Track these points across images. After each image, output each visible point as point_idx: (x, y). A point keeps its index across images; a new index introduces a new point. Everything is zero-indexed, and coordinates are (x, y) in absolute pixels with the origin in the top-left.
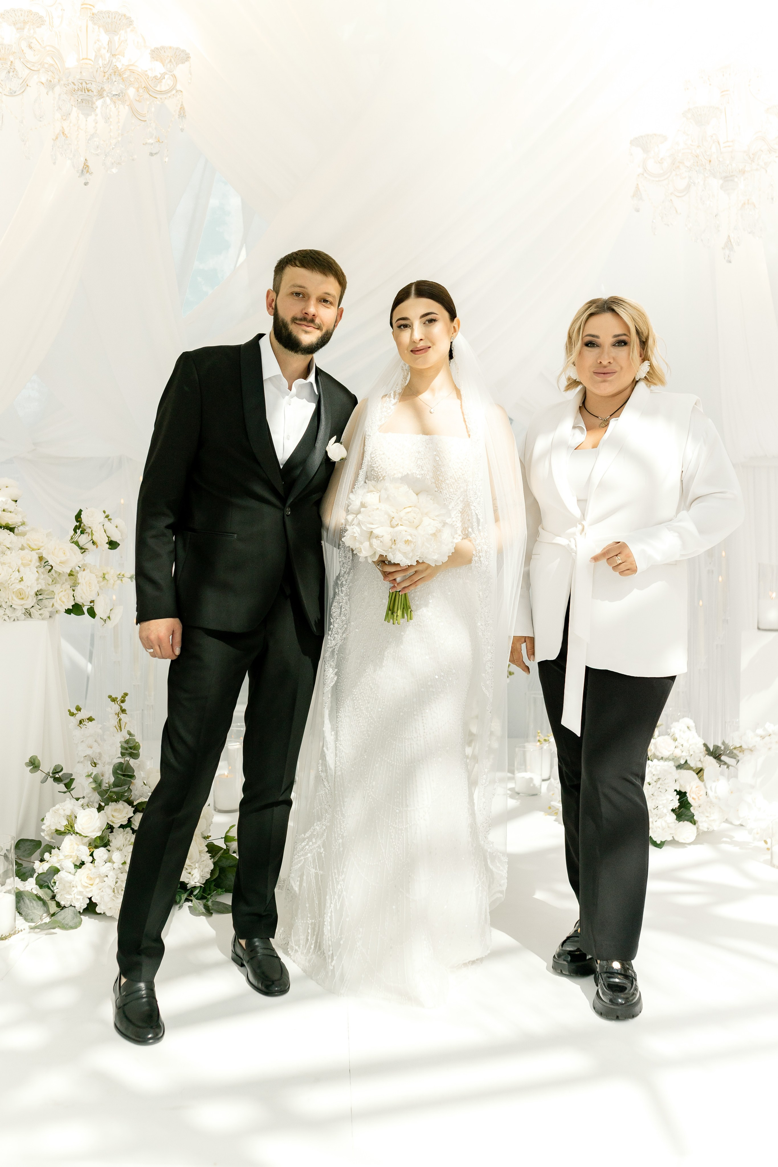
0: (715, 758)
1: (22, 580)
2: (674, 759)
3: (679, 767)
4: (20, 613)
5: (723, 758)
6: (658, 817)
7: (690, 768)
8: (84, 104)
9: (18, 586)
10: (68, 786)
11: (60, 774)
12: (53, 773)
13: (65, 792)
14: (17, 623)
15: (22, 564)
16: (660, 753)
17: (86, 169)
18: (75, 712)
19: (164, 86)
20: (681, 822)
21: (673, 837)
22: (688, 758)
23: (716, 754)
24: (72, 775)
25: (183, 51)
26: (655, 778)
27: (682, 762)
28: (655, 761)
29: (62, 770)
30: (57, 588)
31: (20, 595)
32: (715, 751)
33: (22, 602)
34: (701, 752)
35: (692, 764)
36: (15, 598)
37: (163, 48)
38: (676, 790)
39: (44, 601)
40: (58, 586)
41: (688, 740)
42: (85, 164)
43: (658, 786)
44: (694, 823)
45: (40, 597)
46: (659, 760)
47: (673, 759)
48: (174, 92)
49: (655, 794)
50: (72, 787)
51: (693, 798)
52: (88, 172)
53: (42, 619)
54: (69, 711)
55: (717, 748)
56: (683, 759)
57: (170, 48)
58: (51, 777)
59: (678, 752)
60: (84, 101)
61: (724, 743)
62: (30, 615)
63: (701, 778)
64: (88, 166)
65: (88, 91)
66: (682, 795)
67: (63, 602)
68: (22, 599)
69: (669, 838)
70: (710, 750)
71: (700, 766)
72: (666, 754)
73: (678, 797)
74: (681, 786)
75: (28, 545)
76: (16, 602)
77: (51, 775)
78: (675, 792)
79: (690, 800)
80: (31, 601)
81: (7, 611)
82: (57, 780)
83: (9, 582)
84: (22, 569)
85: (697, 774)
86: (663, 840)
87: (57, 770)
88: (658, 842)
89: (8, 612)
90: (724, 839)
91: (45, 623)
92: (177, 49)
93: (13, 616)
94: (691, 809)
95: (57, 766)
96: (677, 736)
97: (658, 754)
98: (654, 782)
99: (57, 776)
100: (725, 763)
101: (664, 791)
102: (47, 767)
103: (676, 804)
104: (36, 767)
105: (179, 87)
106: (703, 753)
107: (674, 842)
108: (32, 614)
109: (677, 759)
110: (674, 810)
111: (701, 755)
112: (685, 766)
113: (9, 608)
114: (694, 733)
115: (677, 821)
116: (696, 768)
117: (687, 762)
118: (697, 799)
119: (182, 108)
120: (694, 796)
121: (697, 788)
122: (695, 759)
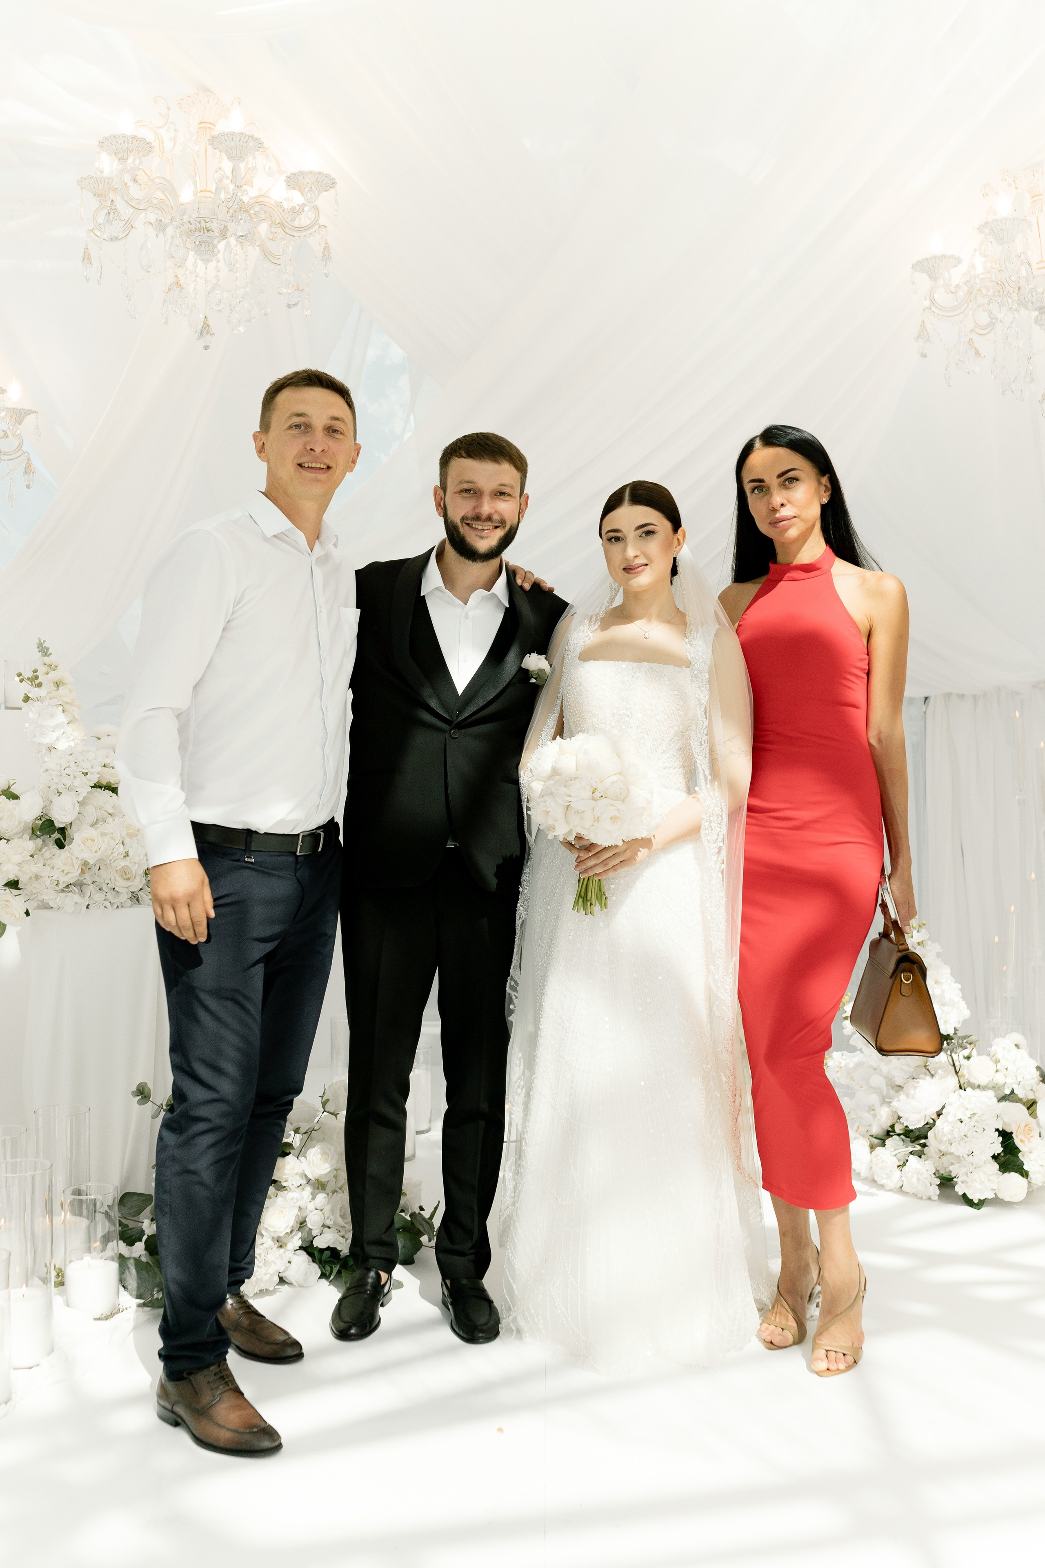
1: (127, 855)
2: (995, 1088)
3: (1003, 1098)
4: (124, 897)
6: (974, 1167)
7: (1019, 1100)
8: (203, 248)
9: (123, 863)
14: (120, 910)
15: (127, 834)
16: (976, 1079)
17: (205, 329)
19: (304, 220)
20: (1006, 1174)
21: (995, 1194)
22: (1015, 1087)
25: (327, 176)
26: (969, 1114)
27: (1008, 1092)
28: (969, 1089)
31: (125, 874)
33: (127, 883)
34: (1033, 1079)
35: (1019, 1094)
36: (118, 878)
37: (302, 173)
38: (997, 1130)
41: (1013, 1062)
42: (204, 323)
43: (973, 1123)
44: (1025, 1174)
46: (973, 1088)
47: (993, 1087)
48: (317, 227)
49: (969, 1135)
51: (1021, 1141)
52: (208, 332)
56: (1009, 1088)
57: (311, 172)
59: (1000, 1079)
60: (203, 244)
62: (138, 900)
63: (1033, 1115)
64: (208, 325)
65: (208, 231)
66: (1006, 1136)
68: (128, 879)
69: (990, 1196)
71: (1031, 1096)
72: (983, 1080)
73: (1001, 1139)
74: (1004, 1123)
76: (121, 884)
78: (996, 1133)
79: (1017, 1142)
80: (139, 882)
81: (109, 896)
83: (111, 858)
84: (127, 840)
85: (1028, 1109)
86: (982, 1198)
88: (976, 1201)
89: (111, 895)
92: (319, 173)
93: (117, 901)
94: (1020, 1155)
96: (999, 1056)
97: (973, 1081)
98: (967, 1119)
101: (980, 1130)
102: (161, 1098)
103: (999, 1149)
104: (145, 1097)
105: (322, 221)
106: (1036, 1080)
107: (996, 1202)
108: (140, 899)
109: (999, 1088)
110: (995, 1157)
111: (1032, 1082)
112: (1009, 1097)
113: (112, 891)
114: (1023, 1053)
115: (999, 1172)
116: (1025, 1101)
117: (1012, 1092)
118: (1026, 1141)
119: (327, 248)
120: (1023, 1138)
121: (1027, 1128)
122: (1024, 1088)
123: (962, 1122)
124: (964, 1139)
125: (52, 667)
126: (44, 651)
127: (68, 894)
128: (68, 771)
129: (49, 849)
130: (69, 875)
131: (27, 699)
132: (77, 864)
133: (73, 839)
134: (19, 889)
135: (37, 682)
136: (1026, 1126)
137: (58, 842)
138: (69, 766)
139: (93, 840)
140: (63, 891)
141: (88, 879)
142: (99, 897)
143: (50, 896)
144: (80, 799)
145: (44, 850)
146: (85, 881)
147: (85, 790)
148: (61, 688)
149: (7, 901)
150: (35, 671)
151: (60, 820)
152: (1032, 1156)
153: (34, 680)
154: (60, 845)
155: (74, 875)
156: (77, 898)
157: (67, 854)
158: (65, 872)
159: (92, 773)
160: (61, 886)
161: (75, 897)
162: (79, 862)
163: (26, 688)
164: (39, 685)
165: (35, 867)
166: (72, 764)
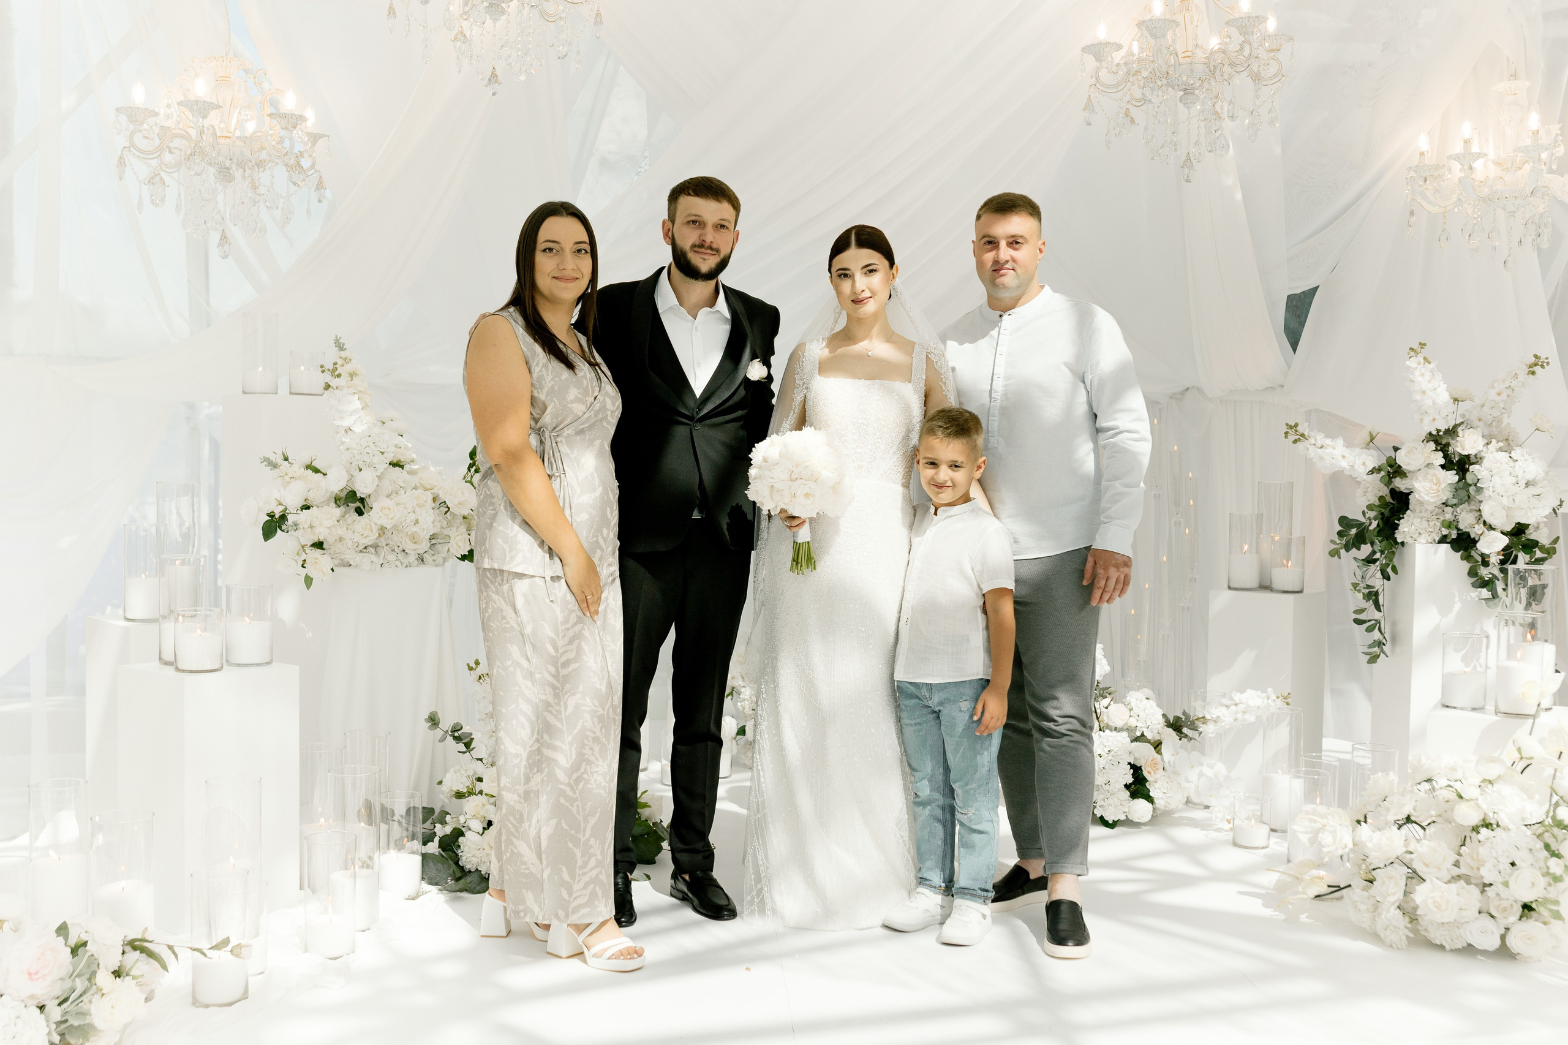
0: (1175, 730)
1: (417, 522)
2: (1129, 730)
3: (1136, 739)
4: (412, 558)
5: (1185, 730)
6: (1110, 794)
7: (1149, 741)
9: (414, 529)
10: (468, 745)
11: (460, 732)
12: (453, 731)
13: (464, 753)
14: (409, 569)
15: (417, 505)
16: (1113, 722)
17: (493, 78)
18: (474, 666)
20: (1136, 800)
21: (1126, 816)
22: (1145, 730)
23: (1176, 726)
24: (471, 734)
26: (1106, 750)
27: (1138, 734)
28: (1107, 731)
29: (462, 728)
30: (452, 532)
31: (414, 539)
32: (1176, 723)
33: (415, 546)
34: (1159, 724)
35: (1149, 735)
36: (409, 542)
38: (1129, 764)
39: (437, 546)
40: (454, 529)
41: (1145, 710)
42: (492, 73)
43: (1110, 758)
44: (1150, 799)
45: (433, 541)
46: (1111, 731)
47: (1127, 729)
49: (1106, 767)
50: (471, 747)
51: (1149, 772)
52: (496, 81)
53: (436, 566)
54: (468, 665)
55: (1177, 719)
56: (1139, 731)
58: (450, 736)
59: (1133, 722)
60: (493, 6)
61: (1184, 713)
62: (422, 560)
63: (1159, 752)
64: (496, 75)
66: (1136, 770)
67: (459, 547)
68: (415, 543)
69: (1123, 818)
70: (1170, 721)
71: (1158, 738)
72: (1119, 723)
73: (1132, 771)
74: (1135, 759)
75: (421, 484)
76: (409, 546)
77: (450, 733)
78: (1129, 766)
79: (1145, 773)
80: (425, 546)
82: (458, 739)
83: (403, 524)
84: (418, 509)
85: (1155, 748)
86: (1116, 820)
87: (456, 728)
88: (1111, 822)
89: (401, 556)
90: (1185, 821)
91: (439, 569)
93: (406, 561)
94: (1147, 784)
95: (458, 724)
96: (1133, 705)
97: (1111, 724)
98: (1105, 754)
99: (456, 734)
100: (1186, 736)
101: (1116, 764)
102: (446, 724)
103: (1130, 780)
104: (435, 724)
106: (1162, 725)
107: (1128, 823)
108: (425, 560)
109: (1132, 731)
110: (1127, 786)
111: (1159, 726)
112: (1141, 738)
113: (402, 553)
114: (1152, 703)
115: (1130, 798)
116: (1152, 741)
117: (1143, 735)
118: (1152, 773)
119: (598, 14)
120: (1150, 770)
121: (1153, 762)
122: (1152, 732)
123: (1101, 757)
124: (1102, 770)
125: (346, 360)
126: (341, 347)
127: (366, 554)
128: (367, 450)
129: (350, 516)
130: (368, 538)
131: (328, 387)
132: (375, 529)
133: (372, 508)
134: (324, 549)
135: (337, 373)
136: (1152, 760)
137: (358, 510)
138: (368, 446)
139: (389, 509)
140: (361, 551)
141: (382, 542)
142: (391, 557)
143: (350, 556)
144: (379, 474)
145: (347, 516)
146: (379, 544)
147: (383, 466)
148: (354, 379)
149: (316, 559)
150: (335, 364)
151: (362, 492)
152: (1157, 785)
153: (335, 372)
154: (360, 512)
155: (372, 538)
156: (374, 558)
157: (366, 520)
158: (365, 536)
159: (387, 452)
160: (361, 547)
161: (369, 558)
162: (377, 527)
163: (328, 378)
164: (339, 376)
165: (341, 531)
166: (371, 445)
